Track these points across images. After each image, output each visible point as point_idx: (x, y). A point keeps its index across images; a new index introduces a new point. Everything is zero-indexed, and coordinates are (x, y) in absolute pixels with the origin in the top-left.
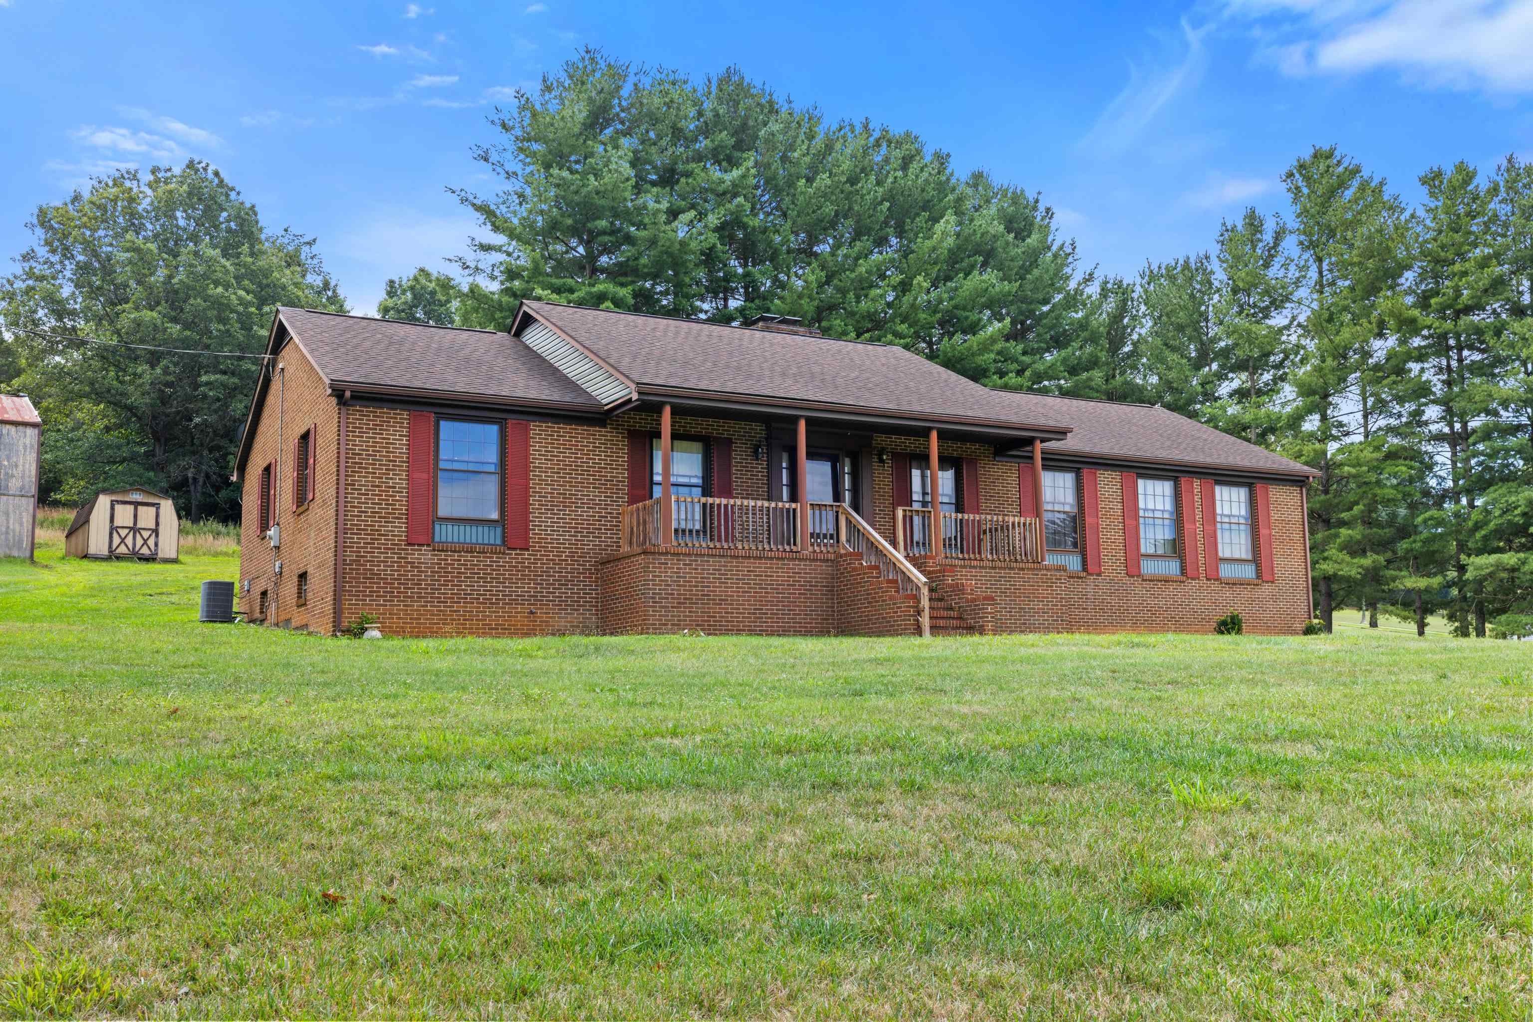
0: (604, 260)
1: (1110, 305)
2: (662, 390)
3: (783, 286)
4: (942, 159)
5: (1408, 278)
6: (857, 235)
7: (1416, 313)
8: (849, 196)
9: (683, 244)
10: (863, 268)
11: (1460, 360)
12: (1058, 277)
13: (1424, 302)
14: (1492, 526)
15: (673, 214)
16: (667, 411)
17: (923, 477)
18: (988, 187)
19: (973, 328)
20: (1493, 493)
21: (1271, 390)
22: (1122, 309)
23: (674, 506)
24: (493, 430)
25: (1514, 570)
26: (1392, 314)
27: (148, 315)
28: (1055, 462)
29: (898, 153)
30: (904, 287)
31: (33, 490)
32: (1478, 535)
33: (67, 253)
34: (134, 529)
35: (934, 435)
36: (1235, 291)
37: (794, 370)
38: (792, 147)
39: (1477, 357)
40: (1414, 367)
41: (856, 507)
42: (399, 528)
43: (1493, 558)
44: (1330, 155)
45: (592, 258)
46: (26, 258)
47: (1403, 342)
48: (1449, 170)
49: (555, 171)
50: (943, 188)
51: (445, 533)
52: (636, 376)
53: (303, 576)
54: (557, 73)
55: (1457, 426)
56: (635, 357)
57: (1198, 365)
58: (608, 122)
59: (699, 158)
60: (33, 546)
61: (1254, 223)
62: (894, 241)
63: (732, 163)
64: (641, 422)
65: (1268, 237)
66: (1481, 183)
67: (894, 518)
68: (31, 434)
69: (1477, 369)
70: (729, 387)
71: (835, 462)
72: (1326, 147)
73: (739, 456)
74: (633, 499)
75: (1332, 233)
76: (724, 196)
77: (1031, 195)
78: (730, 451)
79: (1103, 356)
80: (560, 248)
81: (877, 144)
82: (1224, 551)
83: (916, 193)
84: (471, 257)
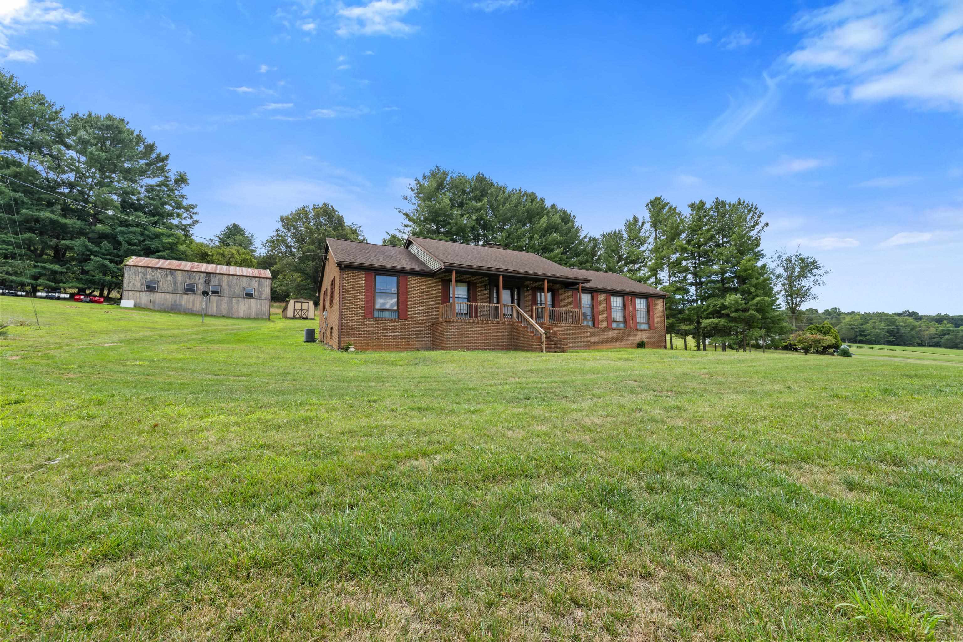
0: (442, 230)
1: (591, 245)
2: (452, 265)
3: (495, 238)
4: (543, 200)
5: (683, 236)
6: (518, 223)
7: (687, 246)
8: (515, 211)
9: (465, 224)
10: (519, 232)
11: (699, 260)
12: (576, 236)
13: (689, 242)
14: (710, 310)
15: (462, 215)
16: (454, 272)
17: (541, 295)
18: (556, 209)
19: (552, 251)
20: (709, 301)
21: (639, 269)
22: (595, 246)
23: (456, 305)
24: (395, 279)
25: (717, 324)
26: (679, 246)
27: (311, 247)
28: (586, 291)
29: (530, 198)
30: (531, 238)
31: (269, 298)
32: (705, 313)
33: (289, 230)
34: (301, 310)
35: (546, 281)
36: (630, 239)
37: (498, 259)
38: (498, 196)
39: (704, 260)
40: (684, 263)
41: (519, 305)
42: (361, 313)
43: (710, 320)
44: (660, 198)
45: (438, 229)
46: (277, 231)
47: (681, 255)
48: (697, 202)
49: (427, 202)
50: (543, 209)
51: (378, 314)
52: (443, 260)
53: (332, 328)
54: (427, 173)
55: (698, 280)
56: (444, 254)
57: (618, 262)
58: (443, 188)
59: (470, 199)
60: (270, 315)
61: (636, 220)
62: (528, 225)
63: (480, 200)
64: (446, 276)
65: (640, 224)
66: (708, 206)
67: (532, 309)
68: (268, 281)
69: (703, 263)
70: (476, 264)
71: (512, 290)
72: (658, 196)
73: (480, 288)
74: (443, 303)
75: (660, 222)
76: (478, 210)
77: (569, 212)
78: (476, 287)
79: (590, 259)
80: (429, 226)
81: (524, 195)
82: (639, 320)
83: (535, 210)
84: (402, 228)
